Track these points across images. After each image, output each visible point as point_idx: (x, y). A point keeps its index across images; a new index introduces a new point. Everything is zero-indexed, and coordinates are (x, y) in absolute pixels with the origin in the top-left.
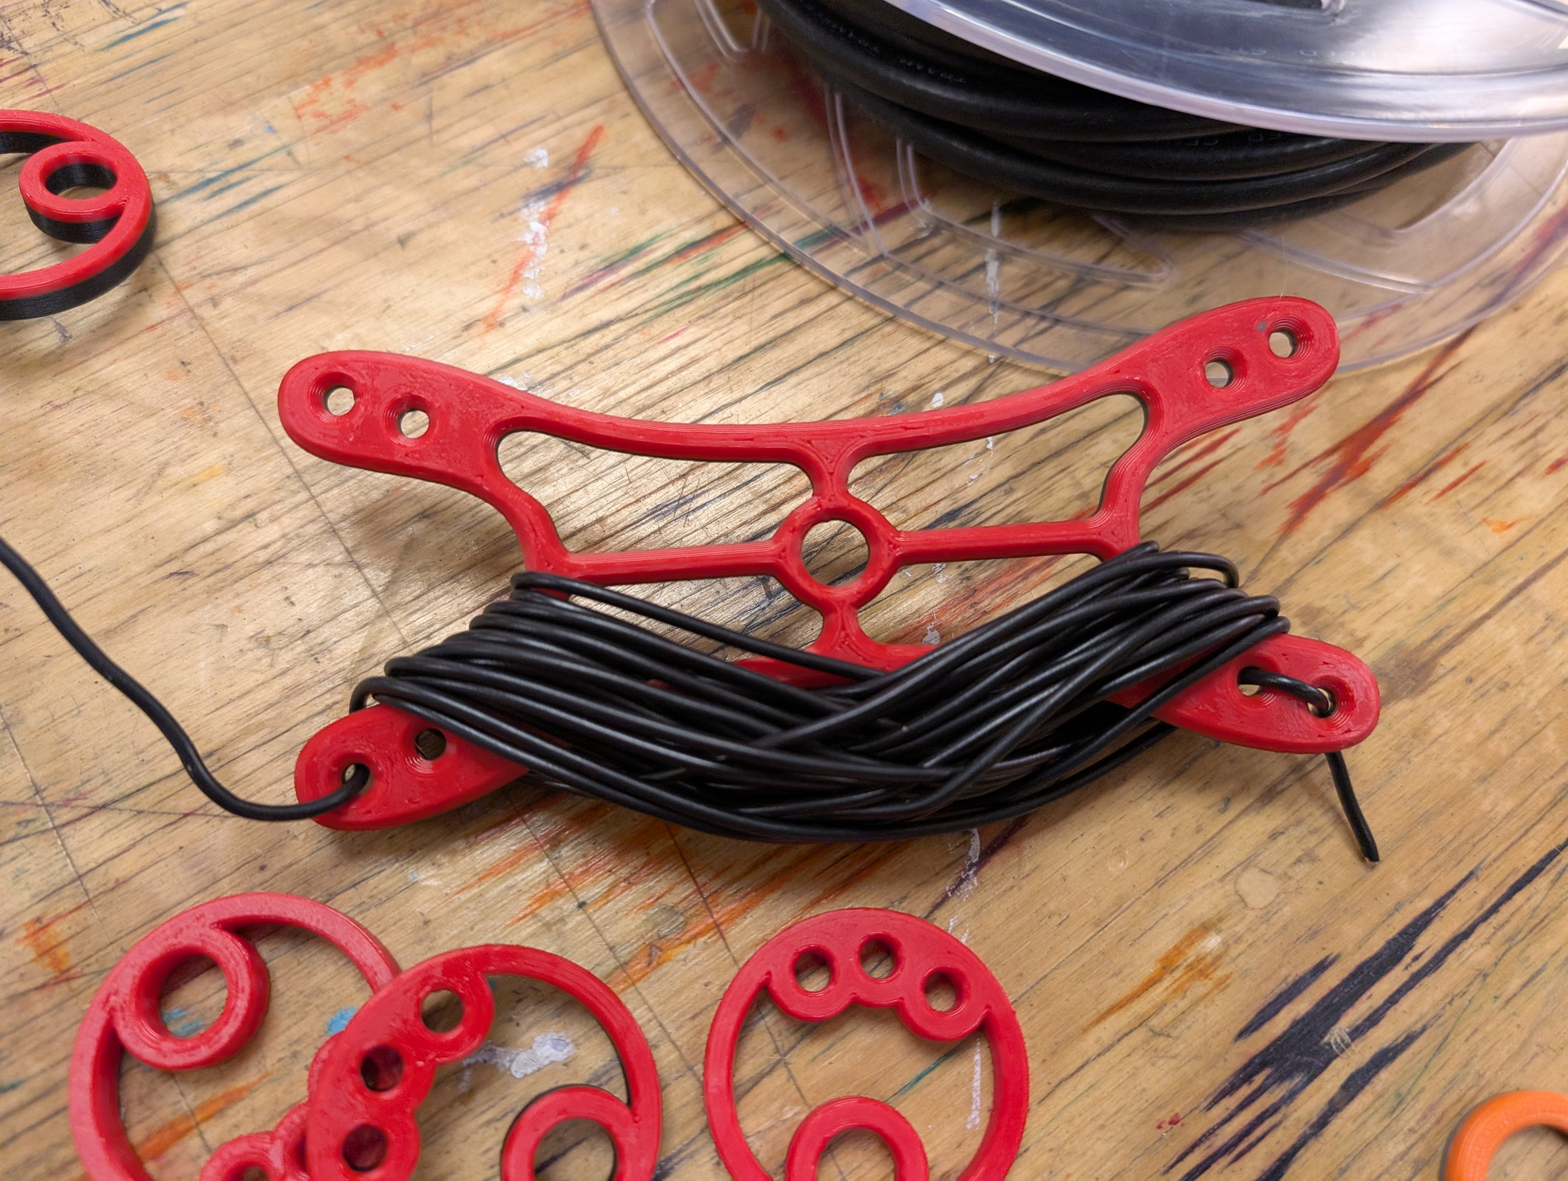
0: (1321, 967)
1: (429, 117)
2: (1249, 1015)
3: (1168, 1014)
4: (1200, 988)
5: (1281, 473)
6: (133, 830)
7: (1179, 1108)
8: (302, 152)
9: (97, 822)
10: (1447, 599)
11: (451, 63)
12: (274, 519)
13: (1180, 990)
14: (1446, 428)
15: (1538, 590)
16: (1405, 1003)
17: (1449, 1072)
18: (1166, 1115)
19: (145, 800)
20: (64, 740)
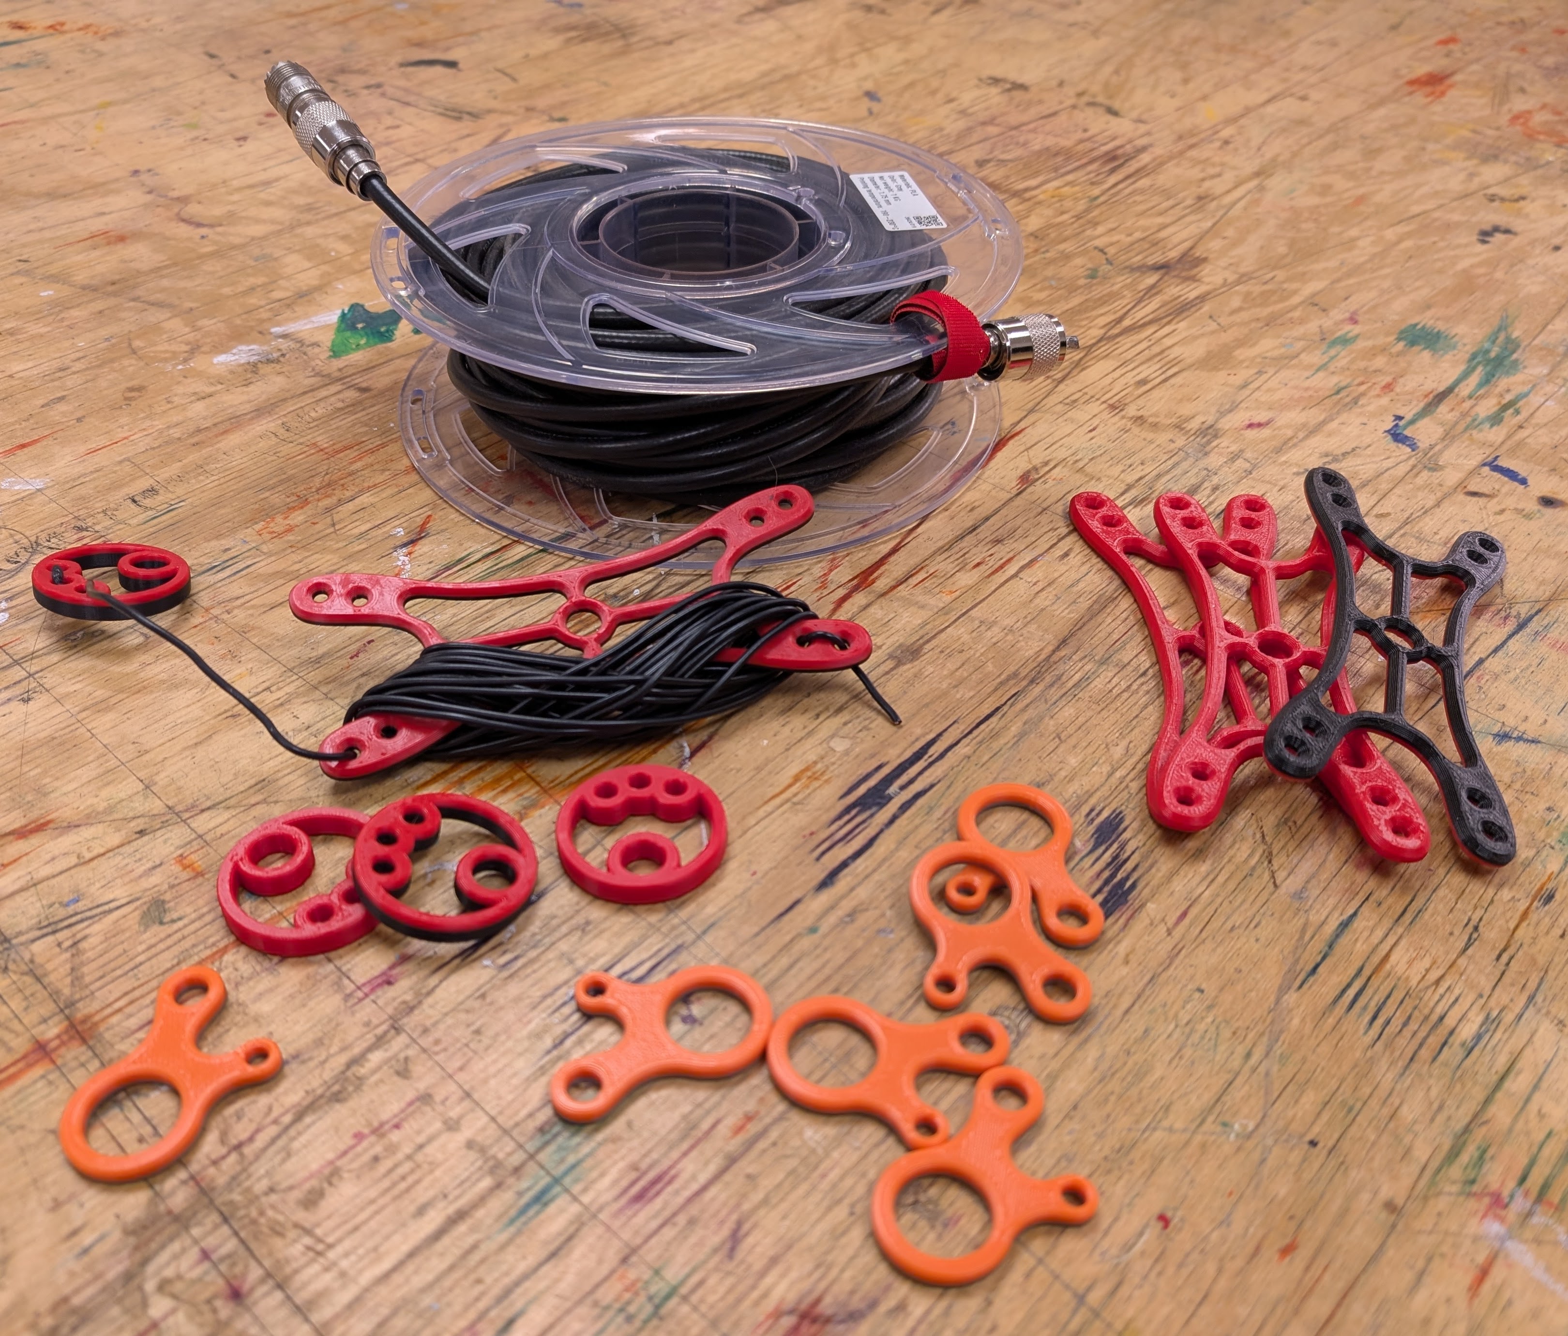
0: (880, 767)
1: (334, 525)
2: (845, 789)
3: (800, 797)
4: (816, 784)
5: (825, 592)
6: (226, 815)
7: (814, 829)
8: (265, 548)
9: (206, 815)
10: (925, 624)
11: (340, 502)
12: (279, 689)
13: (807, 786)
14: (913, 561)
15: (973, 613)
16: (927, 773)
17: (956, 795)
18: (807, 832)
19: (232, 802)
20: (179, 788)
